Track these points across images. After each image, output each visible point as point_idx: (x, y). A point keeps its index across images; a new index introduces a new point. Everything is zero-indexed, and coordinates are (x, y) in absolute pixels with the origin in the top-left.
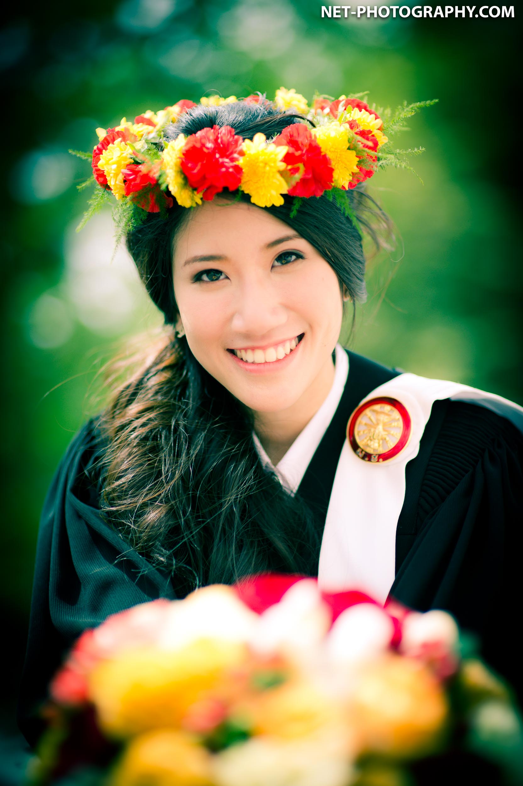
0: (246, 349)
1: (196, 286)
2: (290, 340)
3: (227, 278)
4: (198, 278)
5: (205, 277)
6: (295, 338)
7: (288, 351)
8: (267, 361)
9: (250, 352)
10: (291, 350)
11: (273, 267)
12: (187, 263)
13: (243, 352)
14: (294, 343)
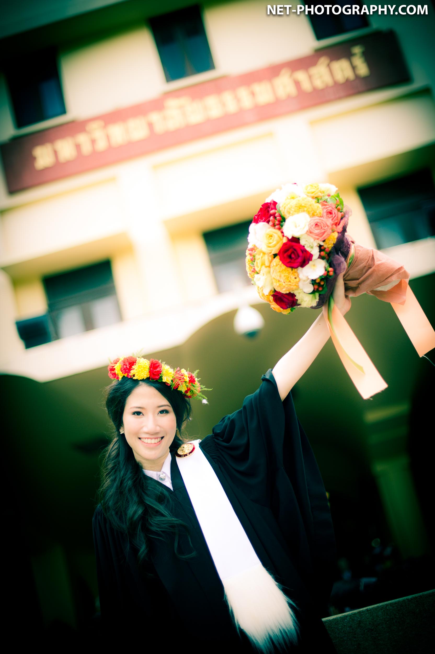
0: (145, 438)
1: (133, 415)
2: (160, 438)
3: (143, 415)
4: (134, 413)
5: (136, 414)
6: (161, 437)
7: (158, 441)
8: (152, 443)
9: (146, 439)
10: (159, 441)
11: (158, 414)
13: (144, 439)
14: (160, 439)
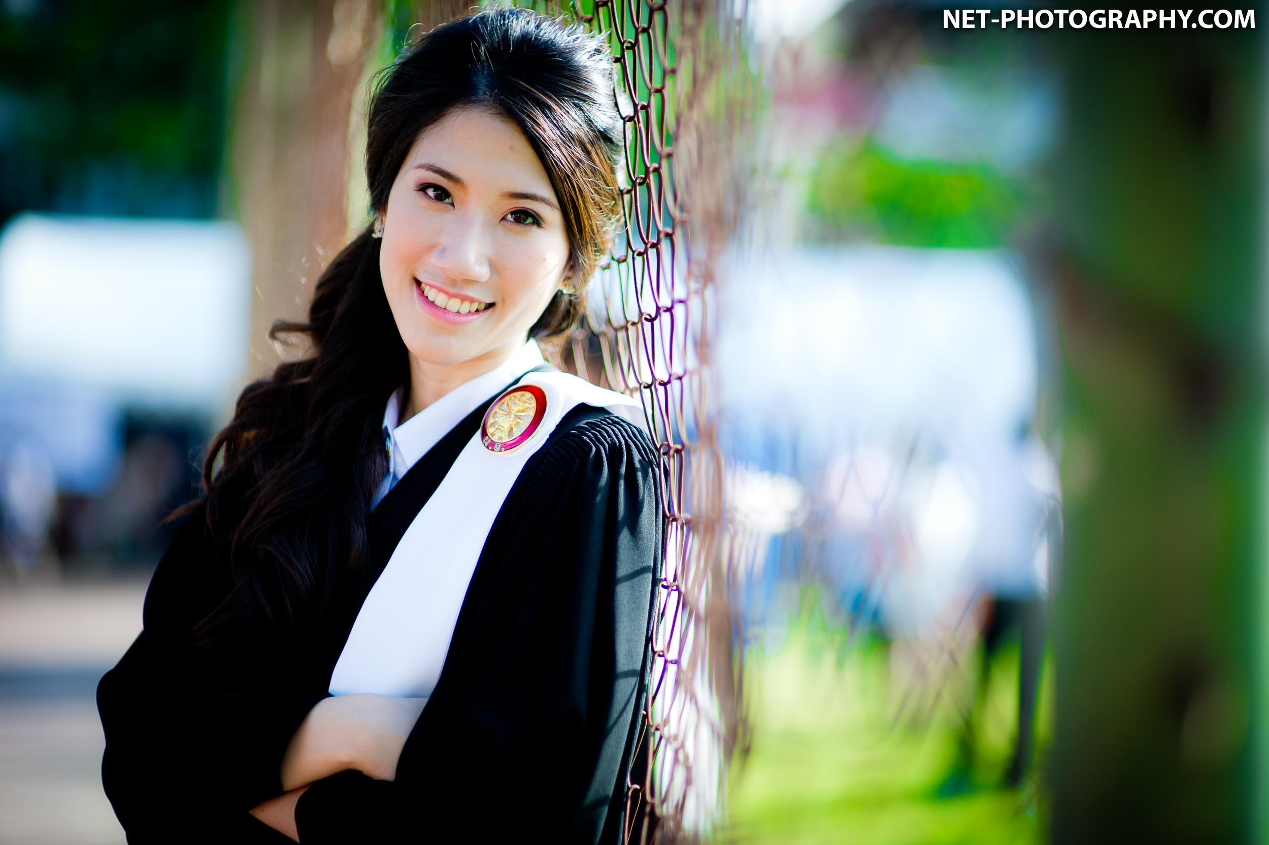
3: (453, 204)
4: (423, 188)
7: (473, 310)
12: (421, 167)
